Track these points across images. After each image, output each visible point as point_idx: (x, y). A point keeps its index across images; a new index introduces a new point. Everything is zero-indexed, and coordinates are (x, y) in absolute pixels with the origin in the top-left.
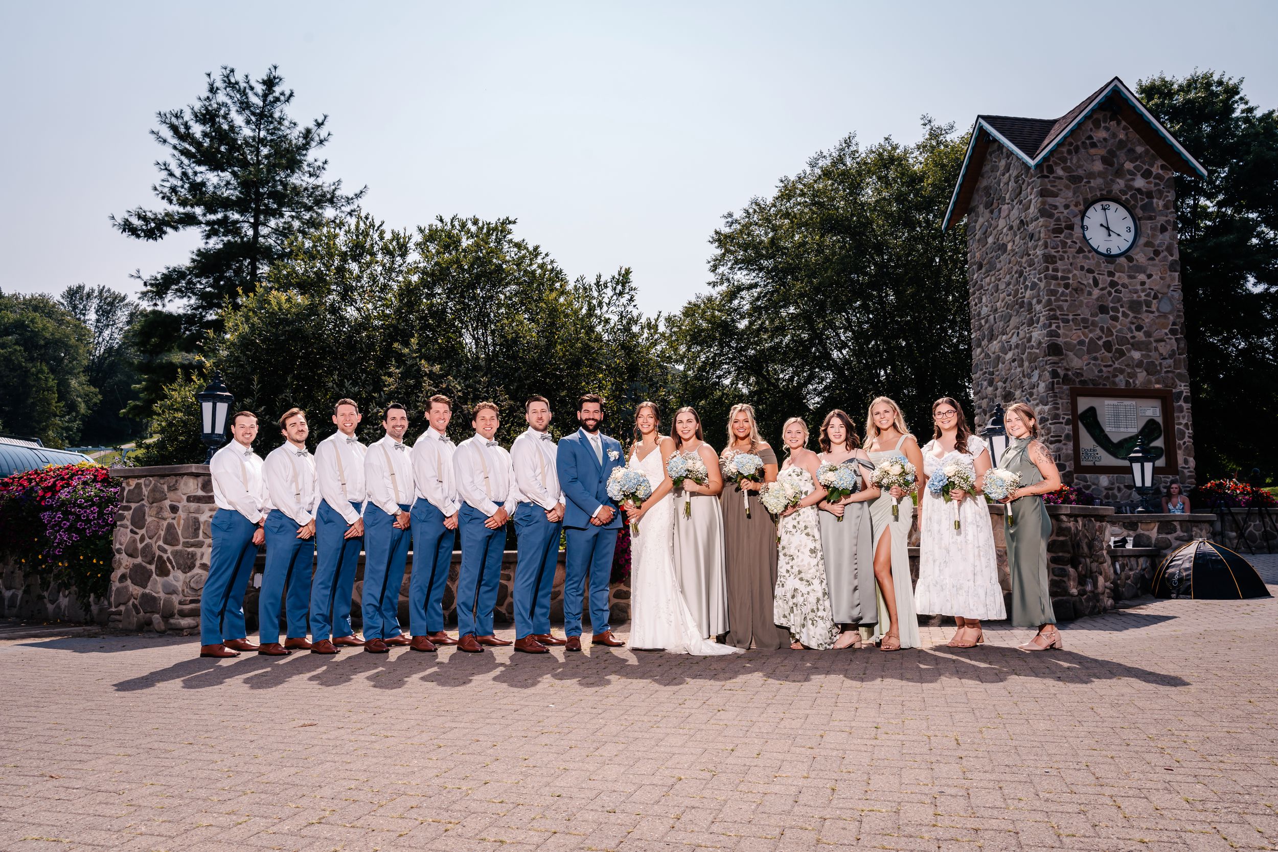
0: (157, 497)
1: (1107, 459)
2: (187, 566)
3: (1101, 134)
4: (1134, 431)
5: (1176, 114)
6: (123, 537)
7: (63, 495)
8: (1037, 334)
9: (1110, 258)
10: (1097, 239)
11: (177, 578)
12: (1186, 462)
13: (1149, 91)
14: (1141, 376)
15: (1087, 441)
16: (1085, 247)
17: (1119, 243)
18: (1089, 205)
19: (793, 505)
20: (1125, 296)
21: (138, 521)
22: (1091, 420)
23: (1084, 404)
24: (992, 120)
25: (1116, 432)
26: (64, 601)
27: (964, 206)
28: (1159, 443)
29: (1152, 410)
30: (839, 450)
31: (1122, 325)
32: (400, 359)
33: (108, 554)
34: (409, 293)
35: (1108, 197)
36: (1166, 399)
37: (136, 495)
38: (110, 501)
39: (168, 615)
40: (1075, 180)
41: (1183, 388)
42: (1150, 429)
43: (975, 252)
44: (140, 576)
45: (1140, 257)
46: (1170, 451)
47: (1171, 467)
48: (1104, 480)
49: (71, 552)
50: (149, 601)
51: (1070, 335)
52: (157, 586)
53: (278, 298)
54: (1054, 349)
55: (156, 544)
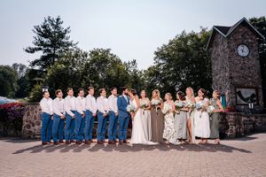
0: (32, 109)
1: (243, 102)
3: (241, 30)
4: (249, 96)
5: (258, 25)
6: (25, 118)
7: (12, 109)
8: (227, 74)
9: (243, 57)
10: (240, 53)
11: (37, 127)
12: (262, 103)
13: (252, 20)
14: (251, 84)
15: (239, 98)
16: (238, 55)
17: (245, 54)
18: (238, 45)
19: (168, 112)
20: (247, 66)
21: (28, 115)
22: (239, 93)
23: (238, 90)
24: (216, 27)
25: (245, 96)
26: (12, 132)
27: (210, 46)
28: (255, 99)
29: (253, 91)
31: (246, 72)
32: (85, 80)
33: (22, 122)
35: (243, 44)
36: (257, 89)
37: (28, 109)
38: (22, 110)
40: (235, 40)
41: (260, 86)
42: (253, 96)
43: (213, 56)
44: (28, 127)
45: (250, 57)
46: (258, 101)
47: (258, 104)
48: (243, 107)
49: (14, 121)
50: (30, 132)
51: (234, 74)
52: (32, 129)
53: (59, 66)
54: (231, 78)
55: (32, 120)
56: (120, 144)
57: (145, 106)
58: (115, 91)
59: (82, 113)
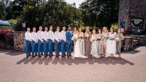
1: (134, 27)
2: (23, 44)
4: (138, 23)
6: (15, 40)
7: (7, 34)
8: (128, 10)
12: (144, 27)
14: (140, 16)
15: (132, 24)
20: (140, 5)
21: (16, 38)
22: (133, 22)
23: (132, 20)
25: (136, 23)
26: (9, 46)
28: (141, 25)
29: (141, 20)
30: (100, 33)
31: (139, 9)
32: (46, 16)
33: (13, 42)
34: (46, 6)
36: (143, 19)
37: (16, 35)
38: (13, 35)
39: (21, 49)
42: (140, 23)
46: (142, 26)
48: (134, 29)
49: (9, 41)
50: (19, 48)
51: (132, 10)
52: (19, 46)
54: (130, 12)
55: (19, 41)
56: (68, 57)
57: (81, 38)
58: (64, 28)
59: (47, 40)
